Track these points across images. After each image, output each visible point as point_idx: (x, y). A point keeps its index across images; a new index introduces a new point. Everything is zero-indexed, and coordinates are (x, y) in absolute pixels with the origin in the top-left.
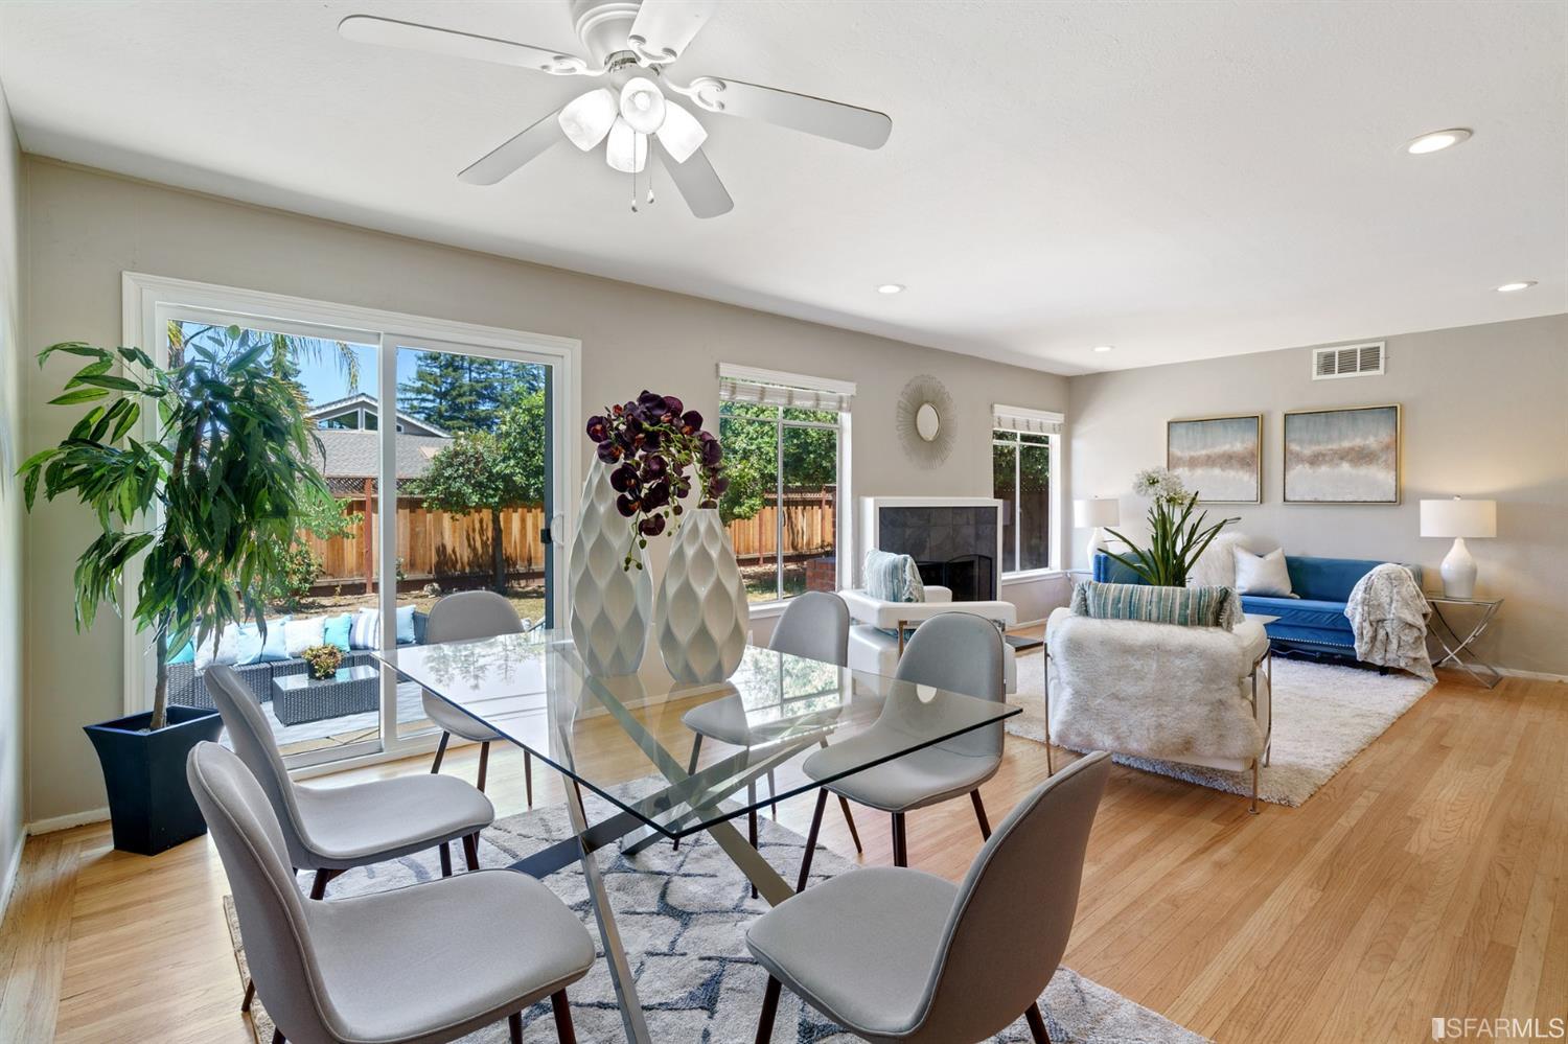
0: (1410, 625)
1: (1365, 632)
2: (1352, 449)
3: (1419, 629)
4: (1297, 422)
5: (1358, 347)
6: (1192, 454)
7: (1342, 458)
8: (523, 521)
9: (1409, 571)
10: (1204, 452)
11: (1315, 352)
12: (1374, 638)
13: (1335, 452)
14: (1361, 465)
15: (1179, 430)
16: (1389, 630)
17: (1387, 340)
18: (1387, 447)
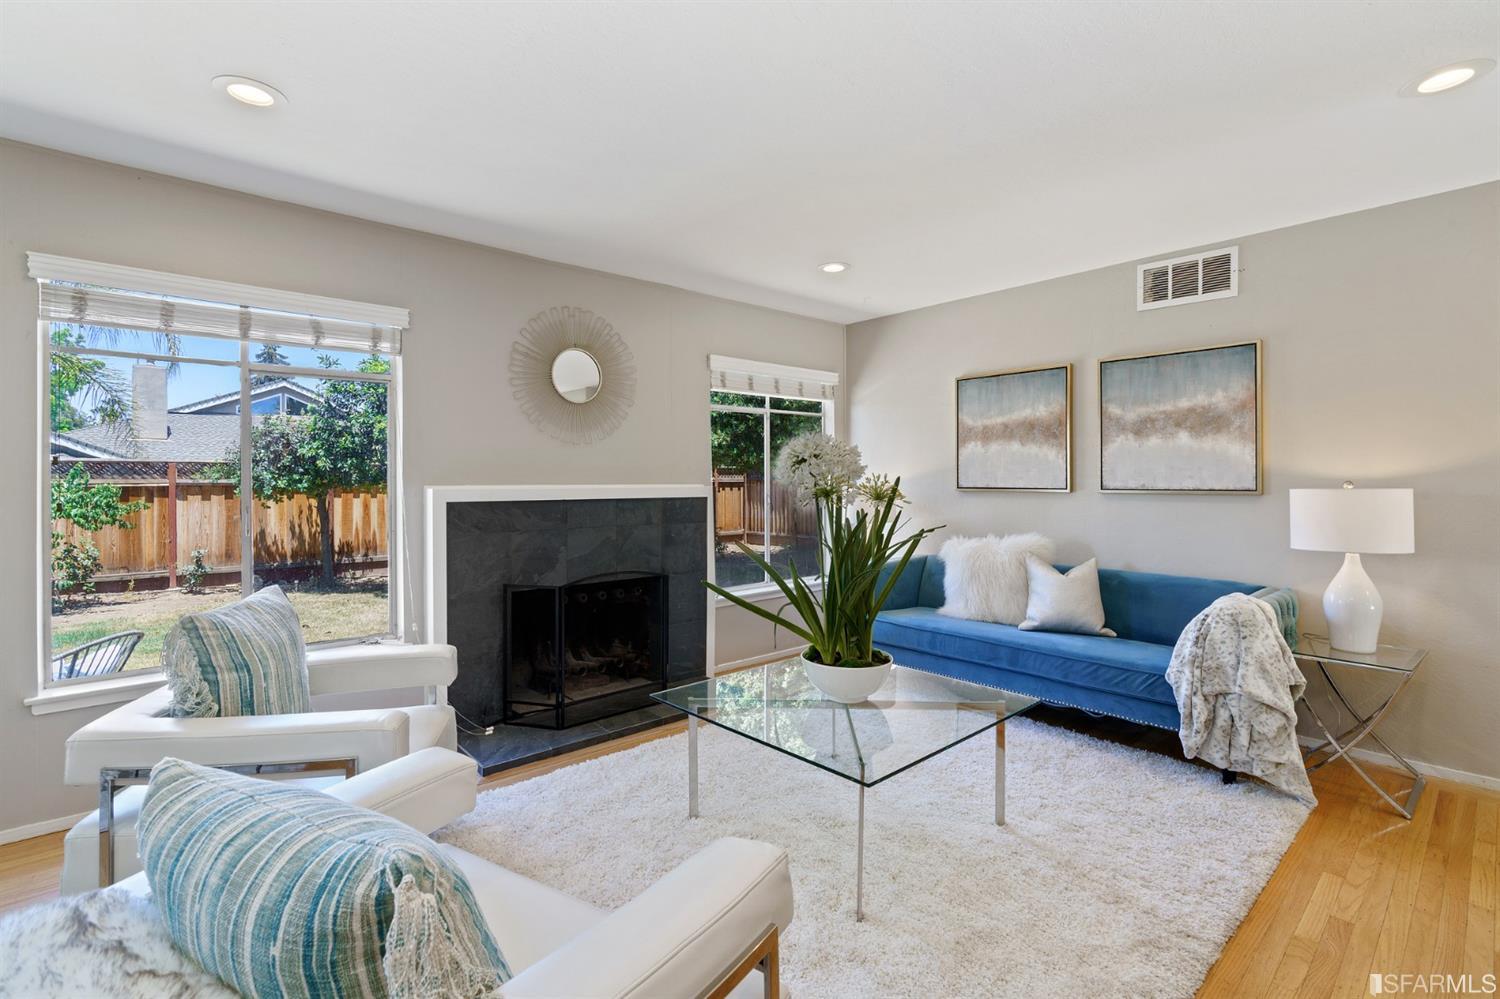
0: (1268, 706)
1: (1195, 713)
2: (1191, 410)
3: (1285, 715)
4: (1118, 374)
5: (1200, 258)
6: (988, 422)
7: (1178, 425)
8: (366, 507)
9: (1269, 608)
10: (1000, 420)
11: (1141, 269)
12: (1211, 723)
13: (1168, 416)
14: (1206, 434)
15: (970, 390)
16: (1235, 712)
17: (1241, 243)
18: (1243, 406)
